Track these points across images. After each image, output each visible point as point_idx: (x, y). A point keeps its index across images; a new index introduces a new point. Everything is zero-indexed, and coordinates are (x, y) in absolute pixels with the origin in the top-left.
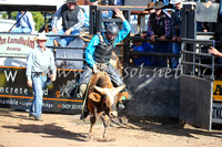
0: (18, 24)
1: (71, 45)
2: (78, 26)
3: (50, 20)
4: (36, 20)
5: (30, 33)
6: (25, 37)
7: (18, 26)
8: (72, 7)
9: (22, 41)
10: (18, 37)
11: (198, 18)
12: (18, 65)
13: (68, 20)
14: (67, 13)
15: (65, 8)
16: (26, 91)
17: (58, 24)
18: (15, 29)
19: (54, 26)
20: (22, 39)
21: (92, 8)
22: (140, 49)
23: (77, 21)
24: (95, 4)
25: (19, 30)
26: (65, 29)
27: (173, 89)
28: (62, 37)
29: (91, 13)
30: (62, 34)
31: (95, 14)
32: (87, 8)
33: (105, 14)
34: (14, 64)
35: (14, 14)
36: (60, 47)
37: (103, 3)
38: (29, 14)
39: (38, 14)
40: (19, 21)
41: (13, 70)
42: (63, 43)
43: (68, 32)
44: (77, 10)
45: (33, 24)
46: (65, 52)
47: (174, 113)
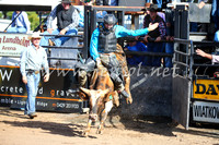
0: (13, 24)
1: (66, 45)
2: (72, 26)
3: (46, 20)
4: (31, 20)
5: (25, 33)
6: (21, 37)
7: (14, 25)
8: (67, 8)
9: (17, 41)
10: (13, 36)
11: (191, 19)
12: (13, 64)
13: (63, 20)
14: (62, 13)
15: (60, 8)
16: (21, 89)
17: (53, 24)
18: (11, 29)
19: (49, 26)
20: (17, 39)
21: (87, 8)
22: (134, 49)
23: (71, 21)
24: (90, 4)
25: (14, 29)
26: (60, 29)
27: (166, 88)
28: (57, 37)
29: (86, 14)
30: (57, 33)
31: (89, 14)
32: (82, 8)
33: (99, 14)
34: (9, 63)
35: (9, 14)
36: (54, 47)
37: (97, 3)
38: (24, 14)
39: (34, 14)
40: (14, 21)
41: (8, 69)
42: (58, 42)
43: (63, 32)
44: (72, 10)
45: (28, 24)
46: (60, 51)
47: (166, 112)
